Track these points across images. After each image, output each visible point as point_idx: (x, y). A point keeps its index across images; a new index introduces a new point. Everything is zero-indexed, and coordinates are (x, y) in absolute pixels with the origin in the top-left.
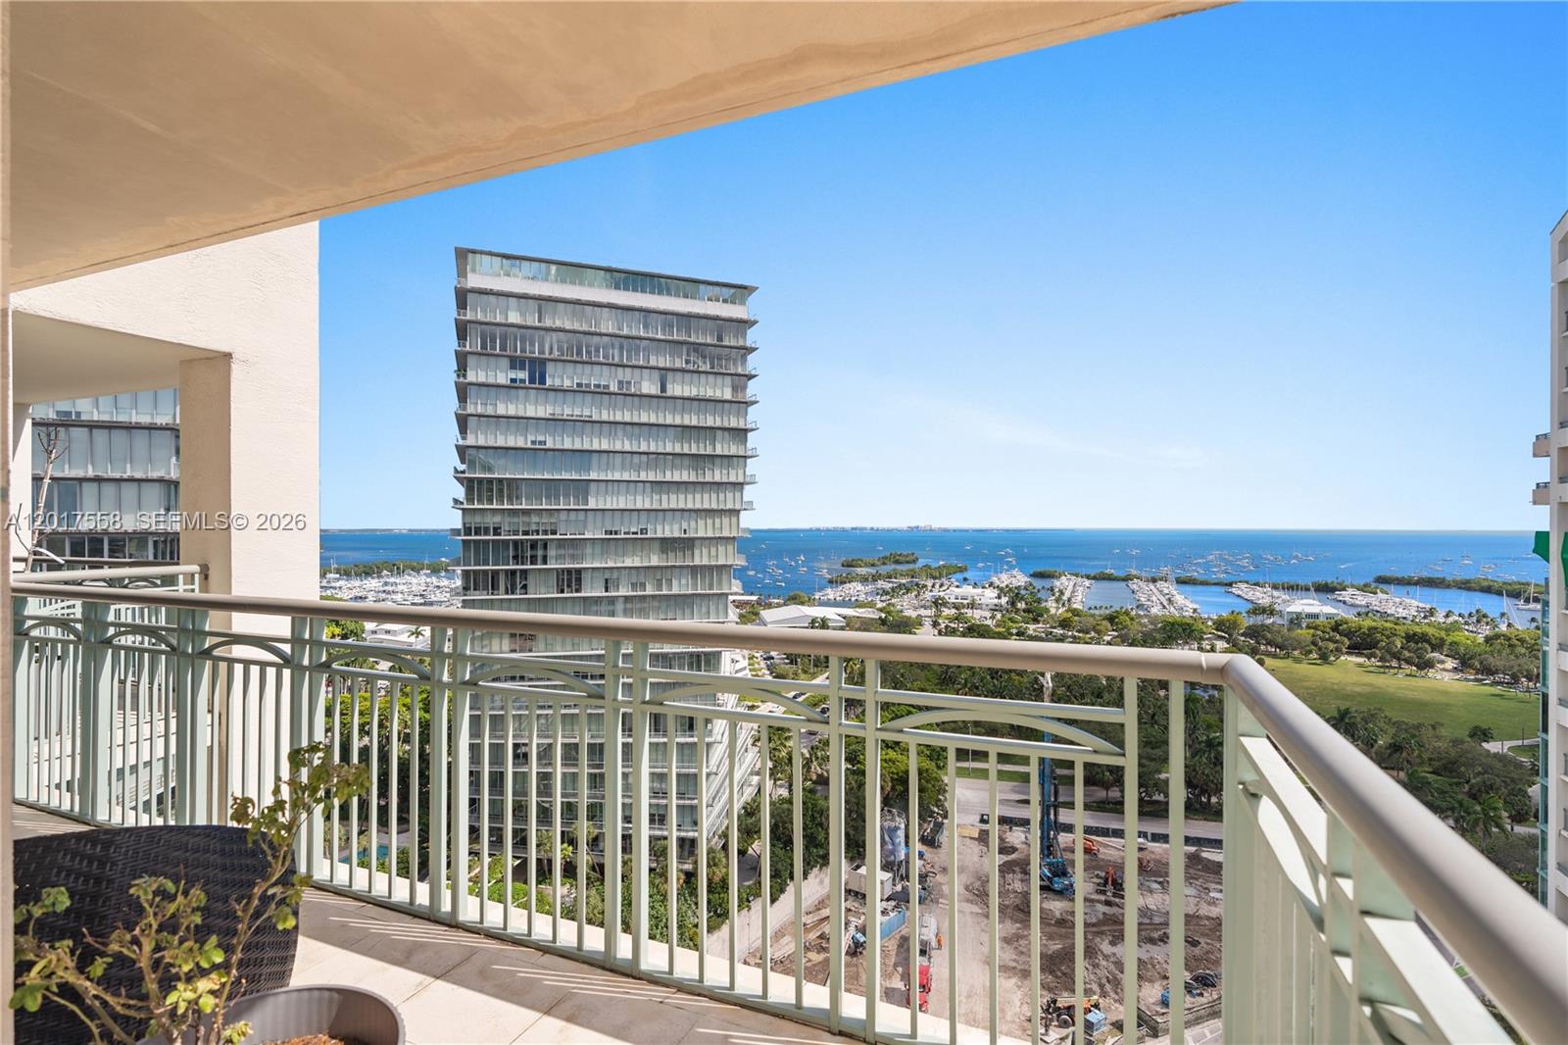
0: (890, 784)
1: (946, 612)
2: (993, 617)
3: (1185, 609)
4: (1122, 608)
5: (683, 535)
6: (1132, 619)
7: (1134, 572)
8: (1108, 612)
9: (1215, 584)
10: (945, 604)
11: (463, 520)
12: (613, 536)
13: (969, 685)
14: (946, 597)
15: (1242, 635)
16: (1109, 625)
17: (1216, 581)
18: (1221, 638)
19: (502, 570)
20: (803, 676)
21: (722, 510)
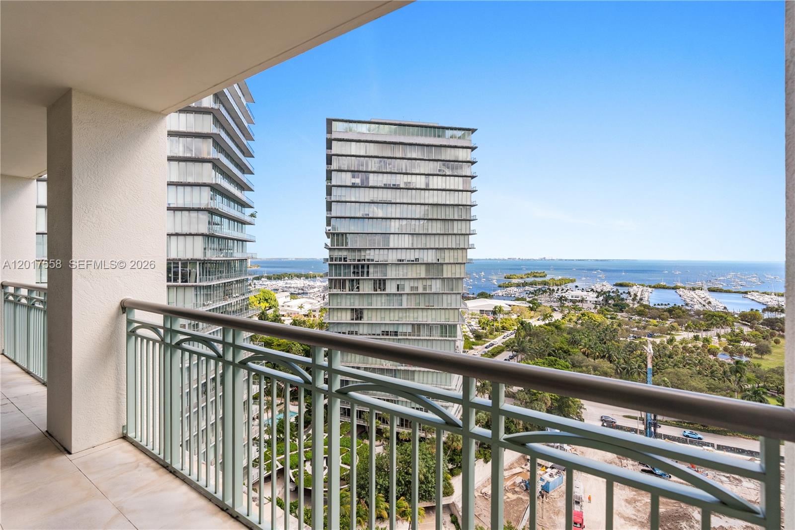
0: (550, 402)
1: (567, 304)
2: (595, 308)
3: (717, 307)
4: (675, 305)
5: (437, 262)
6: (683, 312)
7: (679, 284)
8: (667, 307)
9: (735, 292)
10: (566, 300)
11: (329, 254)
12: (401, 263)
13: (587, 346)
14: (567, 296)
15: (762, 324)
16: (669, 315)
17: (736, 291)
18: (746, 325)
19: (347, 279)
20: (490, 336)
21: (458, 248)
